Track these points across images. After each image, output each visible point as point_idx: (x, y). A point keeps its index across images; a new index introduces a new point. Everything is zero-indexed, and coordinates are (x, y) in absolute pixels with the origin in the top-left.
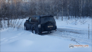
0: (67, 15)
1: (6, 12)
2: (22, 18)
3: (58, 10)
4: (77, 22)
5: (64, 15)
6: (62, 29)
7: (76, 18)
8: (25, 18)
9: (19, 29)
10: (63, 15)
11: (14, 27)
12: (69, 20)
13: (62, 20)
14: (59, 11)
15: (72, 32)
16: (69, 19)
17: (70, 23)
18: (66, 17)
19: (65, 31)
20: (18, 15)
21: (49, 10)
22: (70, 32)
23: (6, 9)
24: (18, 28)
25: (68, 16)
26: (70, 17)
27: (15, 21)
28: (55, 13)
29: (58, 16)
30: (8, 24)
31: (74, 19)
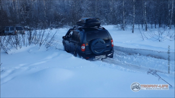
0: (143, 22)
1: (26, 16)
2: (57, 27)
3: (125, 11)
4: (163, 35)
5: (137, 22)
6: (131, 49)
7: (161, 28)
8: (61, 26)
9: (49, 48)
10: (135, 22)
11: (41, 44)
12: (145, 32)
13: (133, 32)
14: (127, 14)
15: (152, 56)
16: (146, 30)
17: (149, 37)
18: (141, 25)
19: (137, 54)
20: (49, 21)
21: (108, 13)
22: (148, 55)
23: (27, 10)
24: (48, 46)
25: (146, 23)
26: (149, 25)
27: (42, 33)
28: (118, 18)
29: (125, 23)
30: (30, 39)
31: (157, 29)
